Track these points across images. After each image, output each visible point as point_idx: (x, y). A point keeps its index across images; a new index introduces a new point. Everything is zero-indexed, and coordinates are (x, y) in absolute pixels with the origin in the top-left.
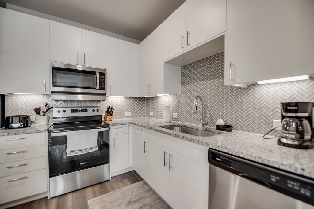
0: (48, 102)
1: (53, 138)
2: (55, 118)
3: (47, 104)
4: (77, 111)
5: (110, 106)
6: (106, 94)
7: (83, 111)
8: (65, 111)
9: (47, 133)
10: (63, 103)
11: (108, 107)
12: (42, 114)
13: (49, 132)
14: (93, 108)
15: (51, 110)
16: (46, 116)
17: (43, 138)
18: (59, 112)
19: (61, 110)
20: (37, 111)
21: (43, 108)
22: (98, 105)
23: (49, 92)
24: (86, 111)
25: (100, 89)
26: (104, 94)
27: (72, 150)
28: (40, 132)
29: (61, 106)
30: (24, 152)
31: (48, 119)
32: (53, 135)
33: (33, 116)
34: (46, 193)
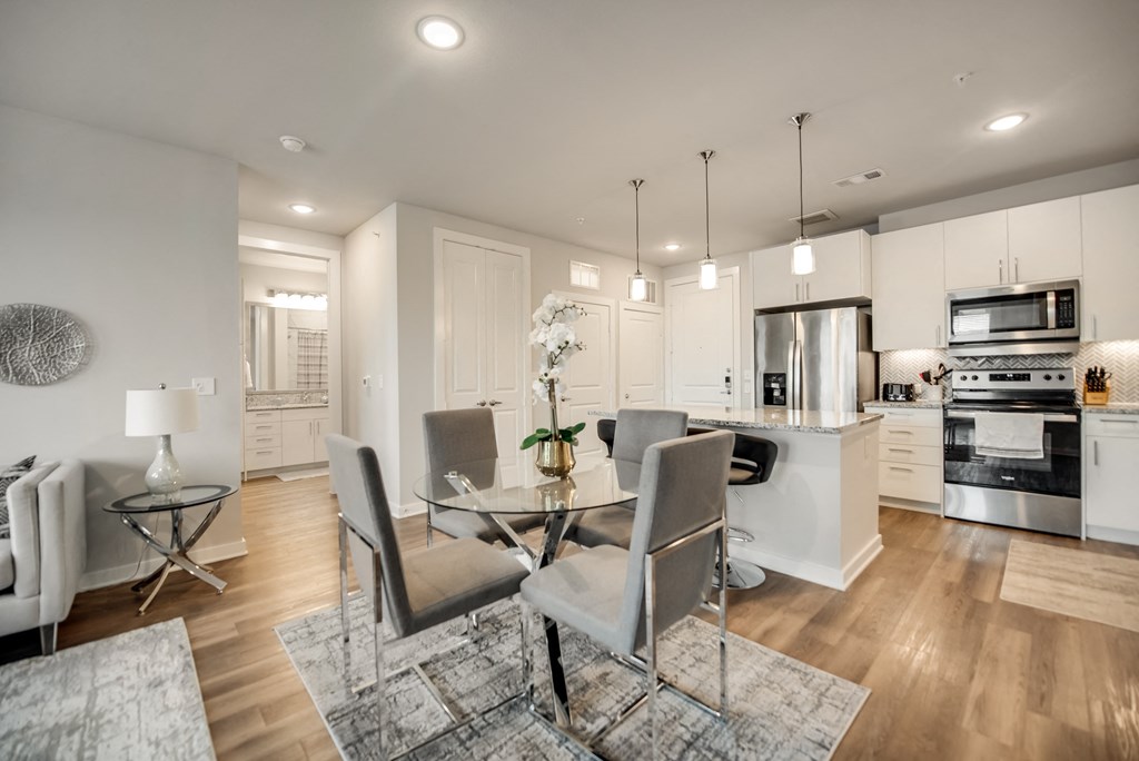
0: (944, 362)
1: (951, 419)
2: (956, 390)
3: (941, 365)
4: (1003, 378)
5: (1096, 368)
6: (1081, 339)
7: (1017, 378)
8: (976, 378)
9: (942, 410)
10: (972, 362)
11: (1090, 370)
12: (933, 381)
13: (945, 408)
14: (1045, 373)
15: (949, 375)
16: (940, 386)
17: (936, 418)
18: (965, 378)
19: (970, 375)
20: (926, 377)
21: (935, 372)
22: (1065, 364)
23: (944, 344)
24: (1026, 378)
25: (1059, 326)
26: (1076, 339)
27: (986, 445)
28: (932, 407)
29: (968, 367)
30: (909, 433)
31: (944, 389)
32: (952, 414)
33: (919, 386)
34: (937, 506)
